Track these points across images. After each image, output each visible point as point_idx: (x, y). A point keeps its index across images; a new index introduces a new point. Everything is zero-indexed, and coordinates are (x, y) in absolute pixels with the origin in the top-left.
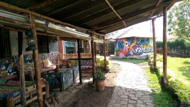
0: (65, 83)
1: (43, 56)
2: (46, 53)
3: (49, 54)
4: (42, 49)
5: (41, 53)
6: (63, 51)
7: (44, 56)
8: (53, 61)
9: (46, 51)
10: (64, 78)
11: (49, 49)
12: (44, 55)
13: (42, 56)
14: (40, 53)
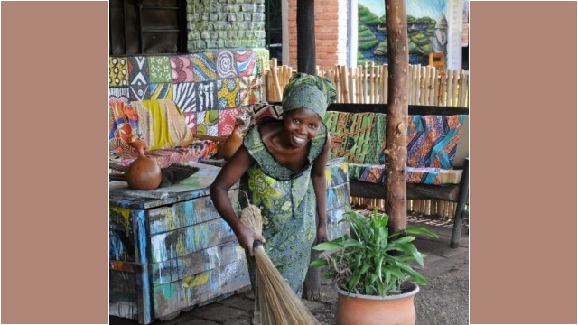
0: (168, 270)
1: (140, 76)
2: (165, 51)
3: (184, 59)
4: (137, 24)
5: (124, 53)
6: (335, 44)
7: (147, 76)
8: (217, 107)
9: (171, 42)
10: (158, 242)
11: (191, 26)
12: (146, 65)
13: (132, 75)
14: (118, 50)
